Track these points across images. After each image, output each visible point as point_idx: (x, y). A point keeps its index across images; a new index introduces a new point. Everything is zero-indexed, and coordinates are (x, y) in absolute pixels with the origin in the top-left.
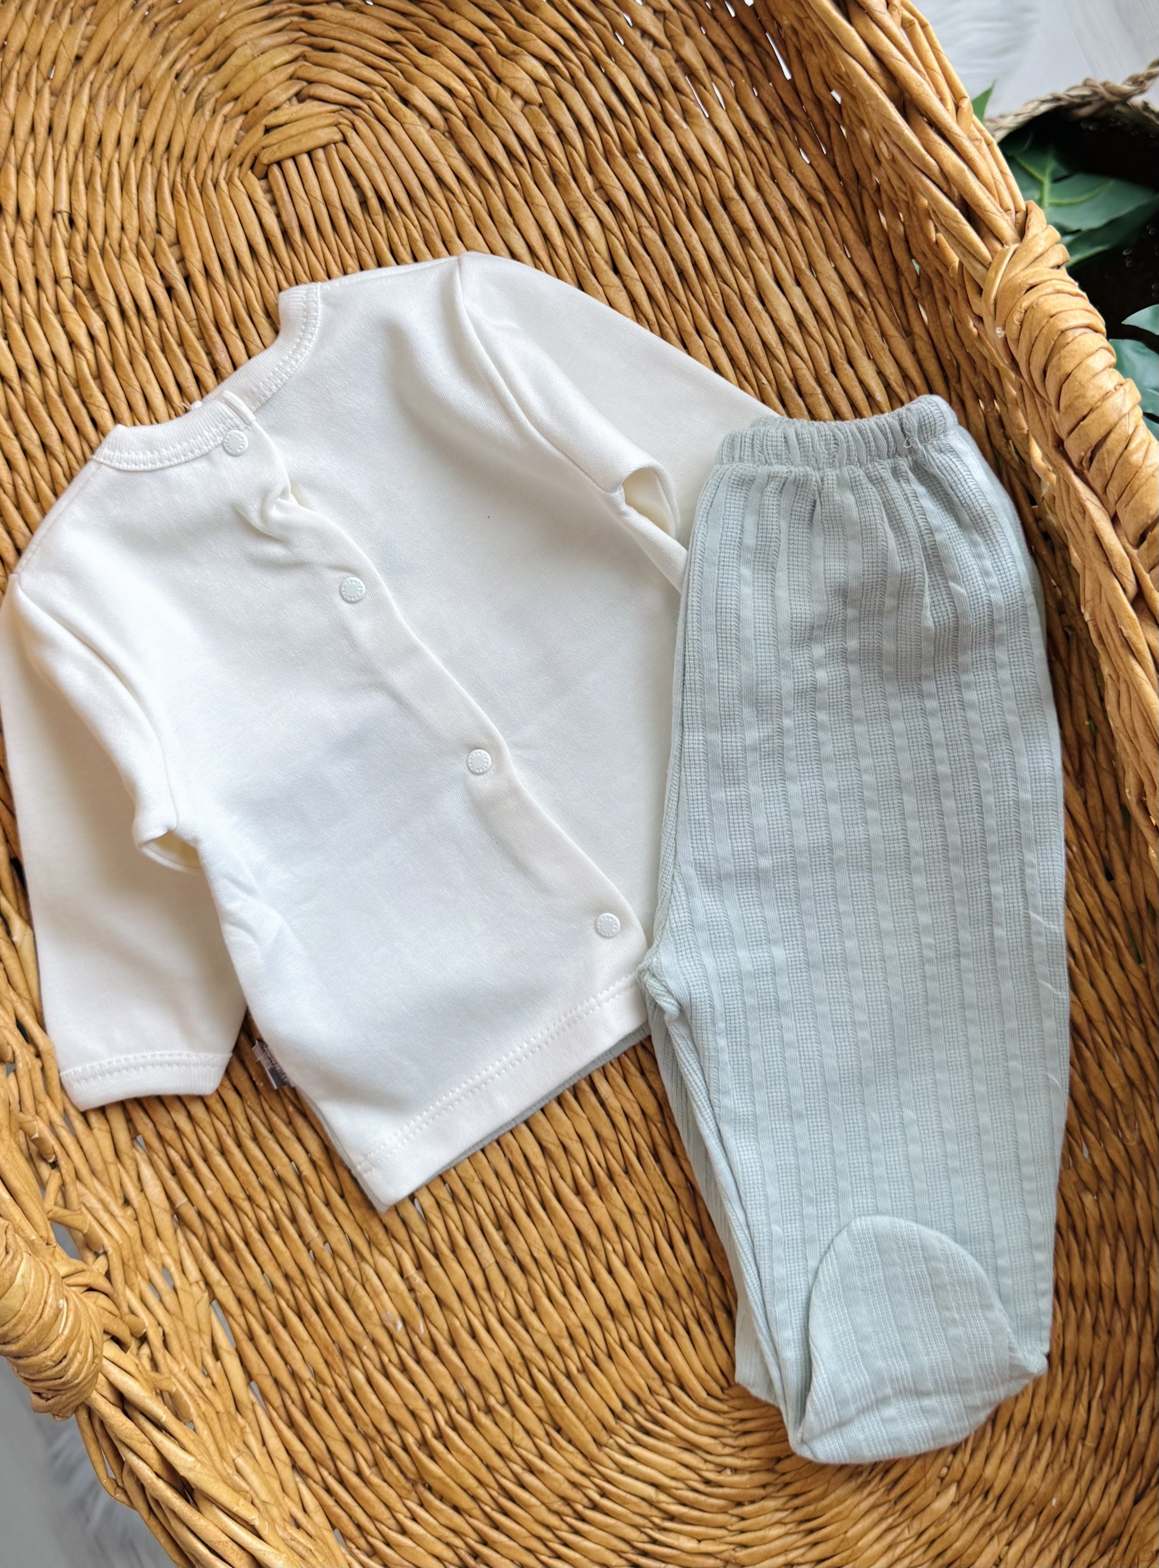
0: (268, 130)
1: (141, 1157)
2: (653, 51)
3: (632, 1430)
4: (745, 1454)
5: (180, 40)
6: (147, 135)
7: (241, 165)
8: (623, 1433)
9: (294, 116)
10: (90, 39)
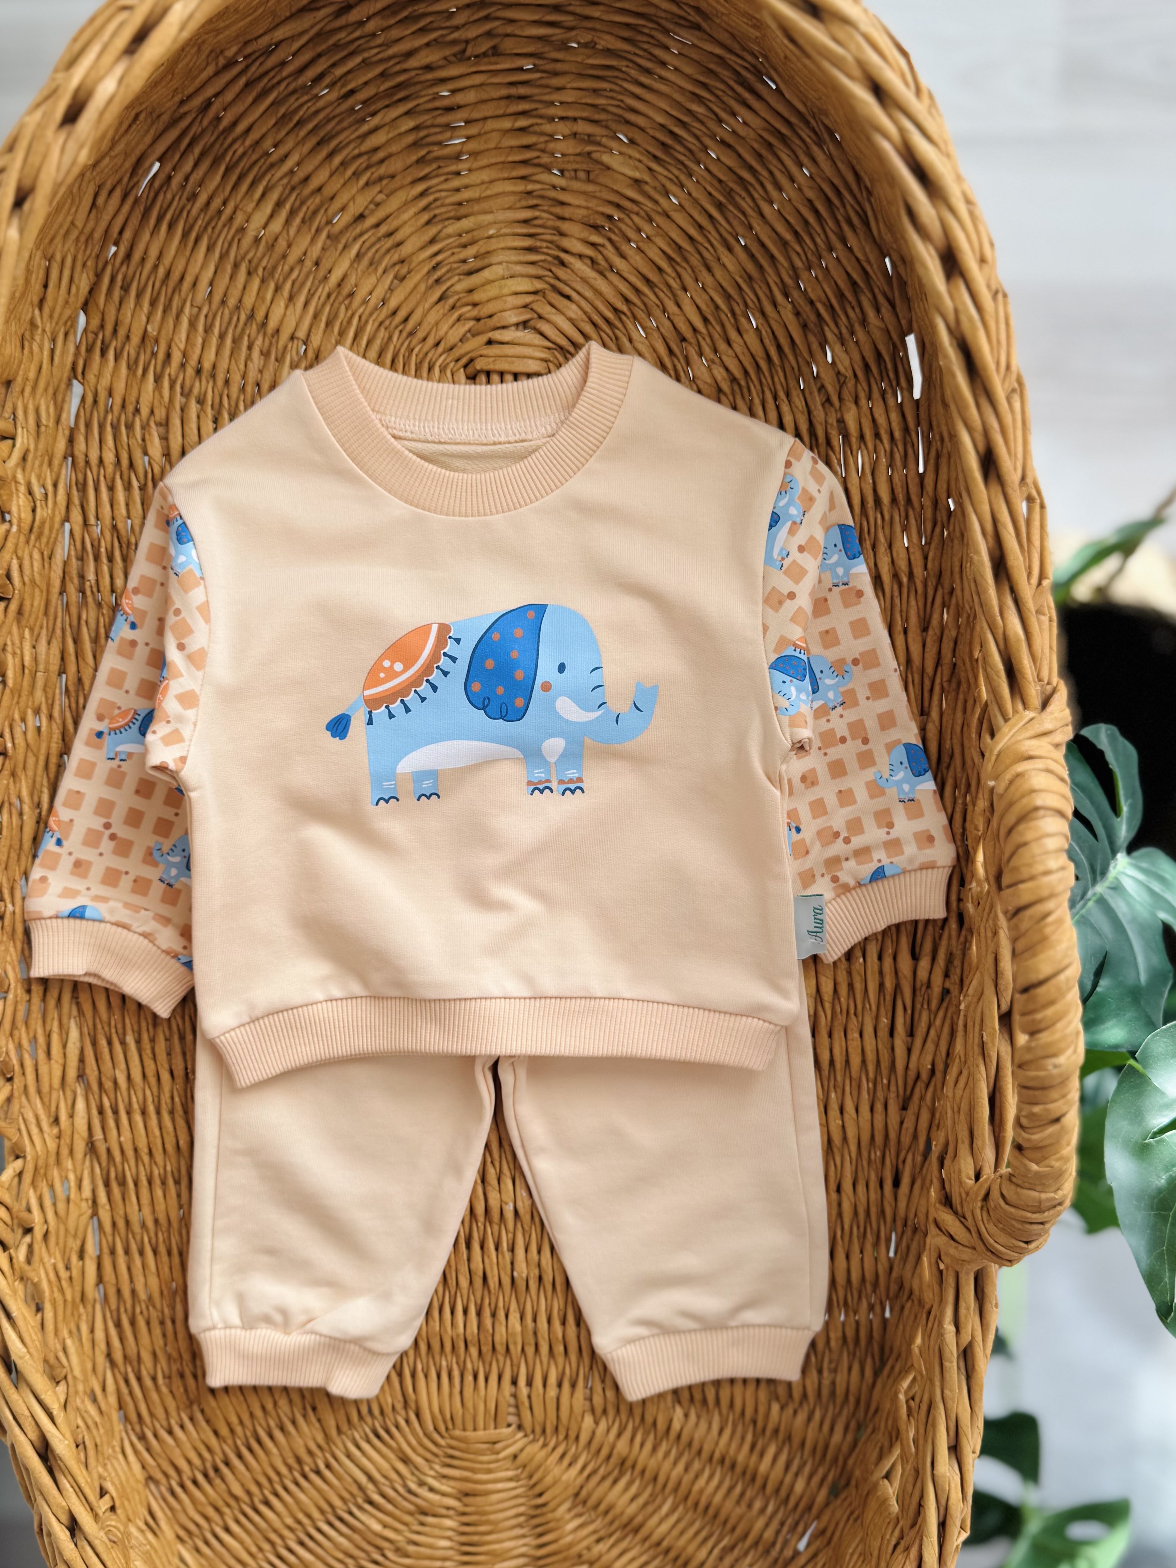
0: (490, 342)
1: (80, 1091)
2: (823, 405)
3: (368, 1430)
4: (444, 1481)
5: (449, 236)
6: (393, 303)
7: (457, 360)
8: (360, 1430)
9: (516, 341)
10: (378, 205)
